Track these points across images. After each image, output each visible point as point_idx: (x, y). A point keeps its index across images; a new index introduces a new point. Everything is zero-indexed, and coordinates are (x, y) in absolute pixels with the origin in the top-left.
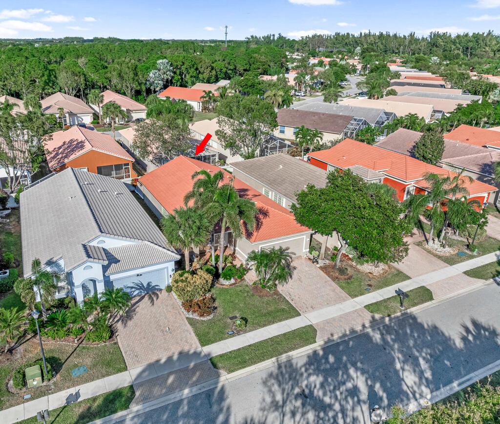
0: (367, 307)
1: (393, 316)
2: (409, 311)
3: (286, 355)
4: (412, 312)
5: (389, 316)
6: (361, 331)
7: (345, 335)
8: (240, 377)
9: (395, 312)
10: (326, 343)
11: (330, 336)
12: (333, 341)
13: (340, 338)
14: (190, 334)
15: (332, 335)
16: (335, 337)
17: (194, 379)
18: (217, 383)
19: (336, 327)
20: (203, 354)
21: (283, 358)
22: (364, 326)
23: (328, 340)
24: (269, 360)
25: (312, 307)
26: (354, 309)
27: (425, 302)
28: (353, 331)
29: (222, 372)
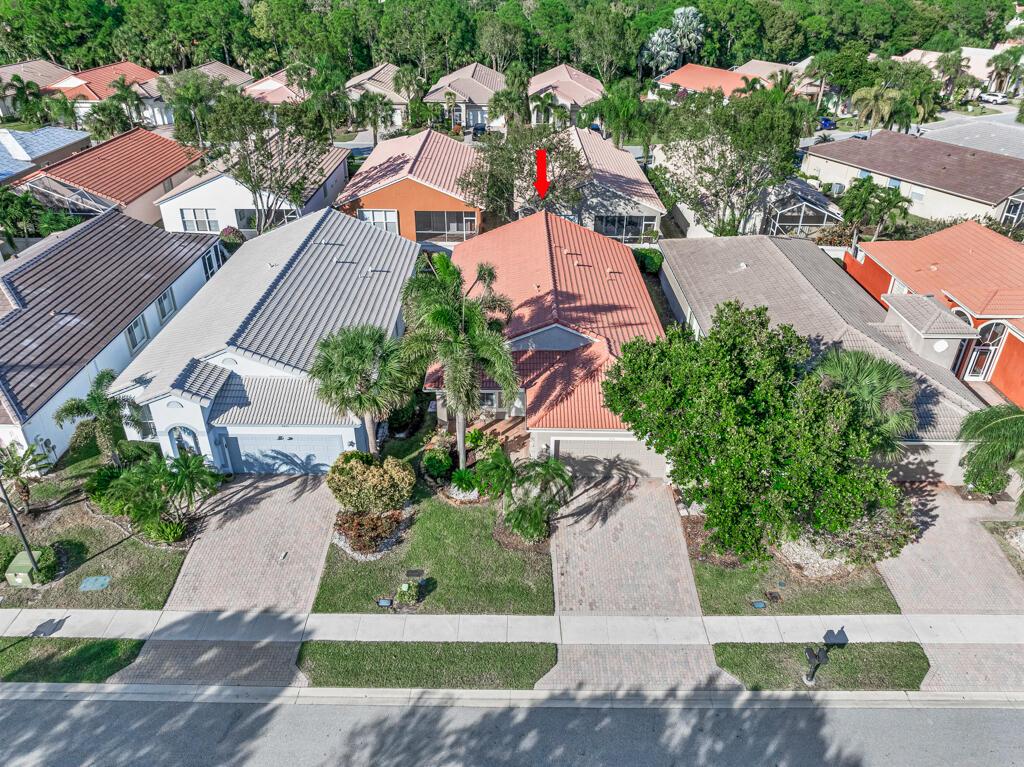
0: (720, 649)
1: (766, 693)
2: (820, 695)
3: (447, 694)
4: (826, 702)
5: (756, 689)
6: (656, 700)
7: (609, 697)
8: (323, 701)
9: (780, 686)
10: (552, 698)
11: (573, 685)
12: (574, 699)
13: (594, 699)
14: (312, 579)
15: (580, 686)
16: (585, 693)
17: (245, 671)
18: (275, 696)
19: (605, 670)
20: (301, 628)
21: (437, 696)
22: (672, 693)
23: (563, 694)
24: (404, 690)
25: (591, 605)
26: (685, 642)
27: (887, 688)
28: (636, 695)
29: (302, 677)
